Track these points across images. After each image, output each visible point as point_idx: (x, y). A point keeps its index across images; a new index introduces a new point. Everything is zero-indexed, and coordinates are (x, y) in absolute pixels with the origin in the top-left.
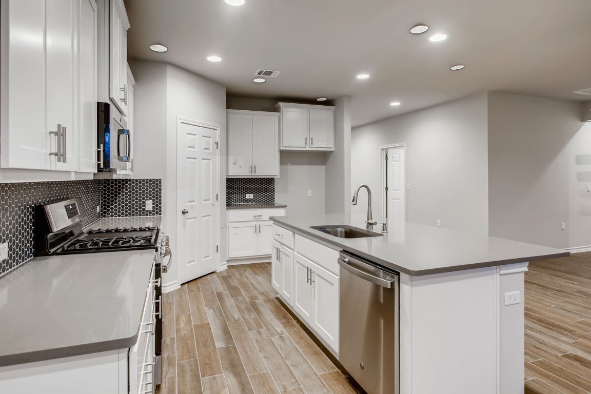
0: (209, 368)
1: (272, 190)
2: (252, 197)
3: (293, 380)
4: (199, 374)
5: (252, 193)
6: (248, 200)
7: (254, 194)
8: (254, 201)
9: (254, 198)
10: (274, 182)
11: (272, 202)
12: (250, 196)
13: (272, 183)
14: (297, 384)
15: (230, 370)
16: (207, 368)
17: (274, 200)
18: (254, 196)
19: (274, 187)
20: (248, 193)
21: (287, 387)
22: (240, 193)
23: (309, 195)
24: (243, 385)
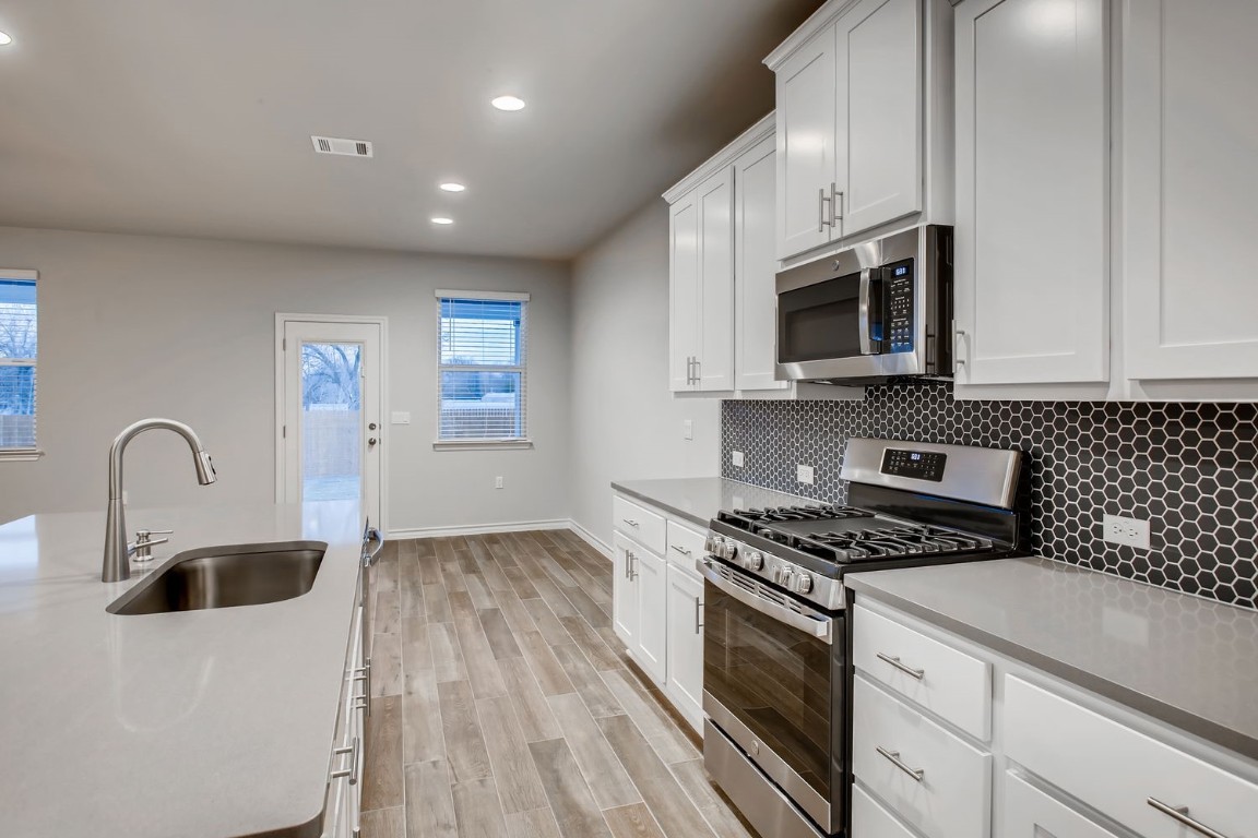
0: (637, 825)
3: (461, 795)
4: (652, 810)
14: (456, 788)
15: (589, 820)
16: (640, 824)
21: (478, 783)
24: (559, 787)
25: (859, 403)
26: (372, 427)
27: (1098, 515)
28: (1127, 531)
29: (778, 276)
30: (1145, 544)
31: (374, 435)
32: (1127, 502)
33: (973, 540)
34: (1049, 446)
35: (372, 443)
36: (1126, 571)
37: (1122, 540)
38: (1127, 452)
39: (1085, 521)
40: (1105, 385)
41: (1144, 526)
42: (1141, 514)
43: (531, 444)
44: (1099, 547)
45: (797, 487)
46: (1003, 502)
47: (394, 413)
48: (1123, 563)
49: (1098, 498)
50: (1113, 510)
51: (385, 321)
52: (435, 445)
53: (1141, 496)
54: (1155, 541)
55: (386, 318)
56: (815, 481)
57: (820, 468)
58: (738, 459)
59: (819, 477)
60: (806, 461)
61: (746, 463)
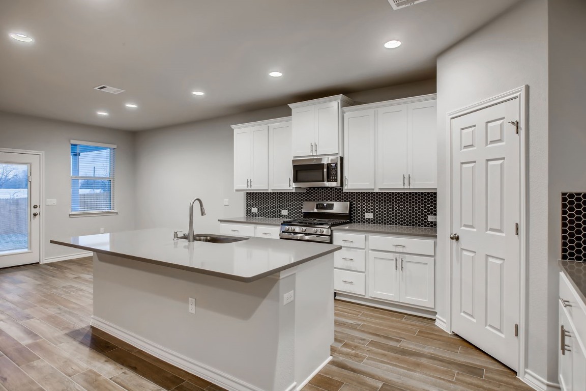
25: (304, 193)
26: (35, 207)
27: (364, 213)
28: (369, 215)
29: (293, 160)
30: (372, 217)
31: (36, 211)
32: (369, 210)
33: (342, 221)
34: (354, 201)
35: (35, 215)
36: (369, 223)
37: (368, 217)
38: (369, 201)
39: (362, 215)
40: (373, 189)
41: (372, 214)
42: (372, 212)
43: (117, 213)
44: (364, 219)
45: (281, 216)
46: (348, 213)
47: (48, 200)
48: (369, 221)
49: (364, 210)
50: (367, 212)
51: (42, 153)
52: (70, 215)
53: (372, 209)
54: (374, 217)
55: (43, 152)
56: (288, 214)
57: (290, 210)
58: (254, 210)
59: (290, 213)
60: (285, 209)
61: (259, 211)
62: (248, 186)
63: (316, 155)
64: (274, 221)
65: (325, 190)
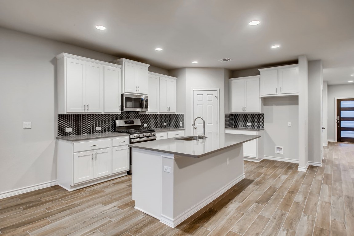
1: (262, 121)
2: (250, 125)
5: (250, 122)
6: (248, 126)
7: (251, 122)
8: (251, 126)
9: (251, 125)
10: (263, 116)
11: (262, 128)
12: (249, 124)
13: (262, 117)
17: (263, 127)
18: (251, 124)
19: (263, 119)
20: (248, 122)
22: (243, 122)
23: (289, 125)
27: (144, 124)
29: (121, 94)
39: (142, 125)
42: (147, 124)
45: (95, 132)
56: (101, 129)
57: (103, 127)
58: (69, 130)
59: (103, 128)
60: (98, 126)
61: (73, 130)
62: (85, 109)
63: (138, 93)
64: (89, 136)
65: (130, 113)
